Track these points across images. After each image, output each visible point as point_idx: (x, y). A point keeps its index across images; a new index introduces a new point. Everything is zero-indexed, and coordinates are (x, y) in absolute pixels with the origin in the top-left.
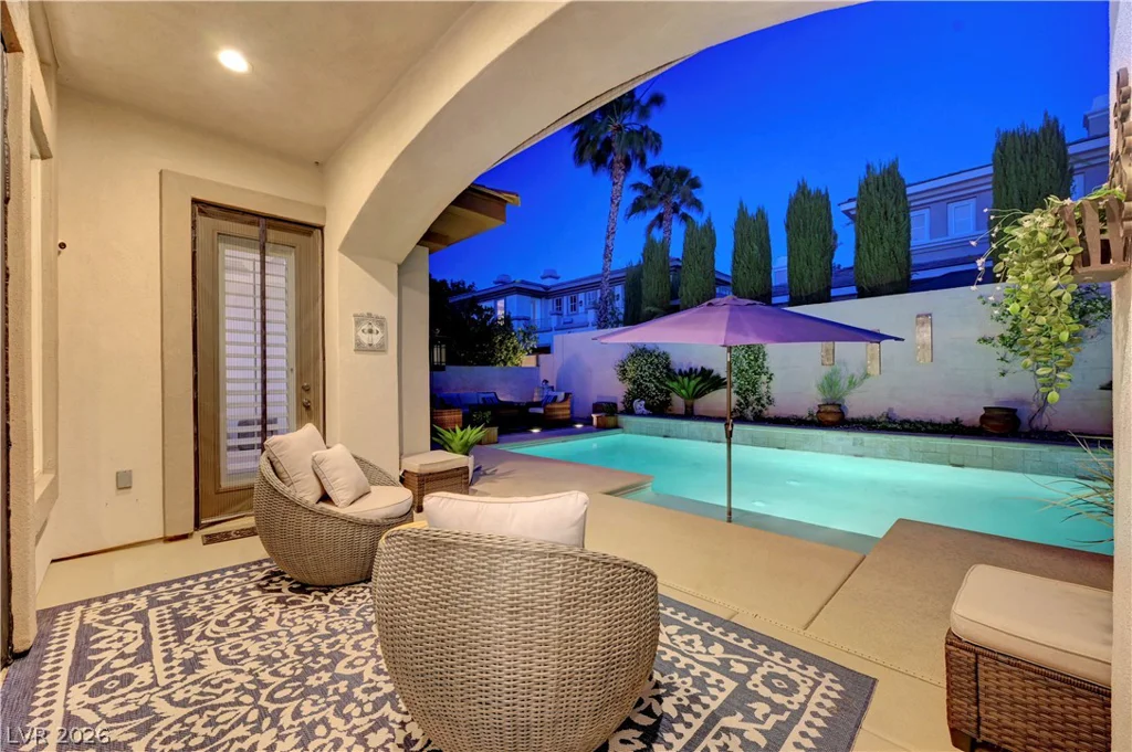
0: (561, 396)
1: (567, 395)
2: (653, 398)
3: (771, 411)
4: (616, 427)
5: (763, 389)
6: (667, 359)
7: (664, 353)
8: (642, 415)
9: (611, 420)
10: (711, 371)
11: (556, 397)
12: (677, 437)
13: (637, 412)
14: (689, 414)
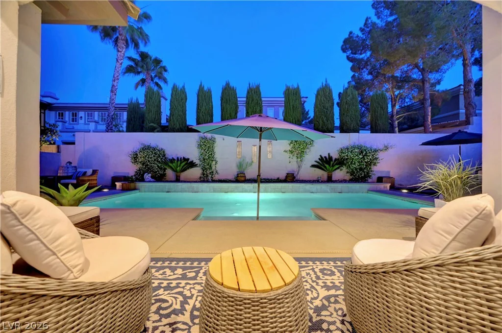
0: (90, 172)
1: (95, 172)
2: (156, 172)
3: (216, 177)
4: (135, 189)
5: (213, 168)
6: (164, 152)
7: (162, 149)
8: (150, 181)
9: (132, 185)
10: (188, 159)
11: (86, 172)
12: (174, 192)
13: (146, 180)
14: (178, 180)
